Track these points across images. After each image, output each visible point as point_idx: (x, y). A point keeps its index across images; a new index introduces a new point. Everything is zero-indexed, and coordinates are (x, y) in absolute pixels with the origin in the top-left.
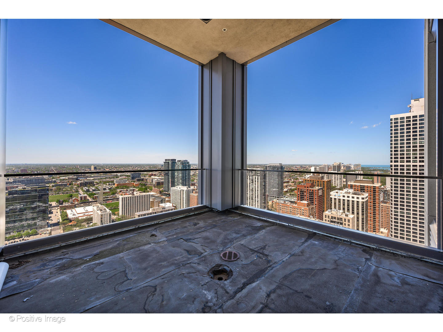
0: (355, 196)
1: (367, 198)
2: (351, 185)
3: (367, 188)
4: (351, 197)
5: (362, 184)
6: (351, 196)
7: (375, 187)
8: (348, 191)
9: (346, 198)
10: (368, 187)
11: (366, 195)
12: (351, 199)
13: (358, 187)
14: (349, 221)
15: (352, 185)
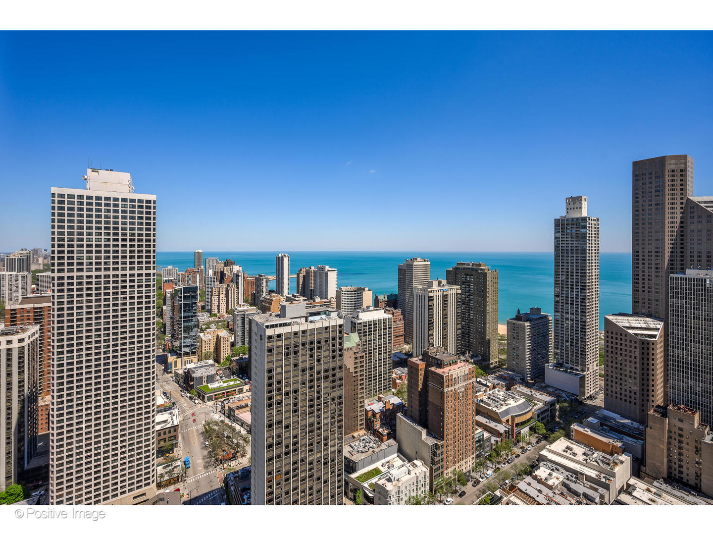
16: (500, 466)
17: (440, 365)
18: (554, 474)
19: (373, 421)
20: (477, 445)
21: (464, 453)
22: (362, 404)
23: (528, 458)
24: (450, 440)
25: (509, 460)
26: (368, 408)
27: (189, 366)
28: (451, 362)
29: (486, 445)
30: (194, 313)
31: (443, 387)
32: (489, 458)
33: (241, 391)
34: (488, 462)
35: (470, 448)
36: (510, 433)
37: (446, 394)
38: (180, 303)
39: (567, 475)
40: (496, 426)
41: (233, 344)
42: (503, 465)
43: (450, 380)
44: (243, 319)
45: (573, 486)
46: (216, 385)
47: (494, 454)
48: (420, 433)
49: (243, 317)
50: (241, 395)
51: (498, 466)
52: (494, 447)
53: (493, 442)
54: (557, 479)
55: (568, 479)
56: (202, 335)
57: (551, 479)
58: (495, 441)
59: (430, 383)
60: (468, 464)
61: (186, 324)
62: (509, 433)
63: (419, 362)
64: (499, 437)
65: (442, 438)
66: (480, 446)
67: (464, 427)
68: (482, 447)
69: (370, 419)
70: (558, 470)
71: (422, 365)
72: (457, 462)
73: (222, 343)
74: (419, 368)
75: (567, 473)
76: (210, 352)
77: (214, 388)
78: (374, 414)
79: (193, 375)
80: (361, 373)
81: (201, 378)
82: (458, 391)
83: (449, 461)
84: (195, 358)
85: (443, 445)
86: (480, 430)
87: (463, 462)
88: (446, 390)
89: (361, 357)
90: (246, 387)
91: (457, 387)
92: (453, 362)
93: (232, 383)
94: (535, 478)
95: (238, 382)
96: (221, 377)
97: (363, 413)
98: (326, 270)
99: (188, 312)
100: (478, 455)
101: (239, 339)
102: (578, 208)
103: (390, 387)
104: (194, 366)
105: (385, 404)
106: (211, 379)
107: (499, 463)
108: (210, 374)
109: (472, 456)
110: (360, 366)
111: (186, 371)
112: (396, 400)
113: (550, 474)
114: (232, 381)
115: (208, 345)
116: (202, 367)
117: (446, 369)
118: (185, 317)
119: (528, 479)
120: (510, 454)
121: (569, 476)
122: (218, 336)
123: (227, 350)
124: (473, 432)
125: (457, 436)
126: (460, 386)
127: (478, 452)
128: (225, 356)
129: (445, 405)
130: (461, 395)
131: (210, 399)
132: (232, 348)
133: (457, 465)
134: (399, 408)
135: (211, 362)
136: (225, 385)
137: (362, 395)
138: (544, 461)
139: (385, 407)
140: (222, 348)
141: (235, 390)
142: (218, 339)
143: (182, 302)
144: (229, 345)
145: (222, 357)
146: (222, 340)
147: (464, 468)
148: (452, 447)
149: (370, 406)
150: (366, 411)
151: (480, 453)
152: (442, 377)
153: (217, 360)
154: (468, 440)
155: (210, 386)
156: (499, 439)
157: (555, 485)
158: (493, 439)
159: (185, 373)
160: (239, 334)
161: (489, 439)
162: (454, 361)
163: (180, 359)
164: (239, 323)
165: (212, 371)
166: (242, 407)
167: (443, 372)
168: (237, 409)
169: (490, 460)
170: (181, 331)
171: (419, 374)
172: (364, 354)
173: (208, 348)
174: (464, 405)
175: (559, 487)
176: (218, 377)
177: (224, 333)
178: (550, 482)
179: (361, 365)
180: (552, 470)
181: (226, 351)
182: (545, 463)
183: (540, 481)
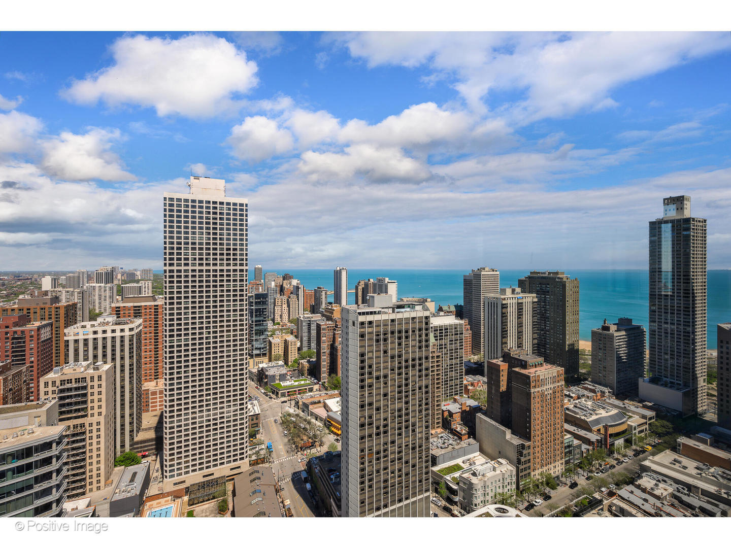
0: (118, 328)
1: (141, 327)
2: (117, 308)
3: (146, 309)
4: (109, 332)
5: (136, 304)
6: (109, 328)
7: (157, 306)
8: (104, 320)
9: (100, 336)
10: (146, 307)
11: (139, 321)
12: (109, 335)
13: (129, 310)
14: (100, 378)
15: (119, 307)
16: (592, 475)
17: (524, 365)
18: (661, 485)
19: (450, 420)
20: (566, 451)
21: (552, 457)
22: (439, 403)
23: (626, 469)
24: (537, 441)
25: (603, 469)
26: (444, 408)
27: (261, 366)
28: (537, 364)
29: (576, 452)
30: (264, 318)
31: (530, 387)
32: (580, 466)
33: (311, 390)
34: (579, 469)
35: (559, 452)
36: (603, 443)
37: (532, 395)
38: (252, 308)
39: (677, 488)
40: (586, 434)
41: (299, 349)
42: (595, 474)
43: (537, 381)
44: (309, 325)
45: (685, 498)
46: (288, 383)
47: (586, 462)
48: (504, 433)
49: (308, 324)
50: (311, 393)
51: (590, 474)
52: (584, 455)
53: (584, 450)
54: (665, 490)
55: (679, 491)
56: (271, 339)
57: (658, 489)
58: (585, 449)
59: (514, 384)
60: (557, 468)
61: (258, 328)
62: (601, 443)
63: (500, 363)
64: (590, 445)
65: (529, 439)
66: (570, 452)
67: (552, 430)
68: (571, 453)
69: (446, 419)
70: (665, 481)
71: (504, 367)
72: (545, 465)
73: (290, 347)
74: (501, 369)
75: (677, 486)
76: (279, 354)
77: (286, 386)
78: (451, 414)
79: (267, 373)
80: (438, 373)
81: (274, 376)
82: (546, 393)
83: (537, 463)
84: (266, 359)
85: (530, 446)
86: (569, 436)
87: (551, 466)
88: (532, 390)
89: (437, 356)
90: (316, 387)
91: (544, 389)
92: (538, 364)
93: (303, 382)
94: (639, 487)
95: (308, 382)
96: (291, 377)
97: (439, 412)
98: (386, 282)
99: (259, 317)
100: (567, 461)
101: (305, 343)
102: (680, 209)
103: (462, 393)
104: (266, 366)
105: (461, 405)
106: (283, 377)
107: (591, 471)
108: (282, 373)
109: (560, 462)
110: (437, 366)
111: (260, 369)
112: (473, 403)
113: (656, 485)
114: (302, 380)
115: (277, 348)
116: (273, 367)
117: (532, 370)
118: (256, 321)
119: (631, 487)
120: (603, 463)
121: (680, 488)
122: (286, 340)
123: (294, 353)
124: (562, 437)
125: (545, 438)
126: (548, 388)
127: (568, 458)
128: (292, 358)
129: (532, 406)
130: (549, 398)
131: (283, 395)
132: (299, 352)
133: (545, 469)
134: (477, 409)
135: (281, 363)
136: (297, 383)
137: (439, 394)
138: (647, 472)
139: (461, 408)
140: (290, 352)
141: (306, 389)
142: (286, 342)
143: (253, 308)
144: (297, 349)
145: (290, 360)
146: (290, 343)
147: (552, 472)
148: (539, 449)
149: (446, 407)
150: (443, 411)
151: (569, 460)
152: (528, 377)
153: (286, 363)
154: (557, 444)
155: (282, 384)
156: (591, 448)
157: (664, 495)
158: (584, 447)
159: (258, 371)
160: (305, 339)
161: (579, 446)
162: (540, 363)
163: (252, 360)
164: (305, 329)
165: (284, 371)
166: (315, 403)
167: (529, 373)
168: (311, 404)
169: (581, 468)
170: (253, 334)
171: (501, 375)
172: (440, 354)
173: (277, 351)
174: (552, 408)
175: (668, 499)
176: (289, 377)
177: (290, 338)
178: (657, 492)
179: (437, 364)
180: (659, 481)
181: (293, 355)
182: (649, 474)
183: (644, 490)
